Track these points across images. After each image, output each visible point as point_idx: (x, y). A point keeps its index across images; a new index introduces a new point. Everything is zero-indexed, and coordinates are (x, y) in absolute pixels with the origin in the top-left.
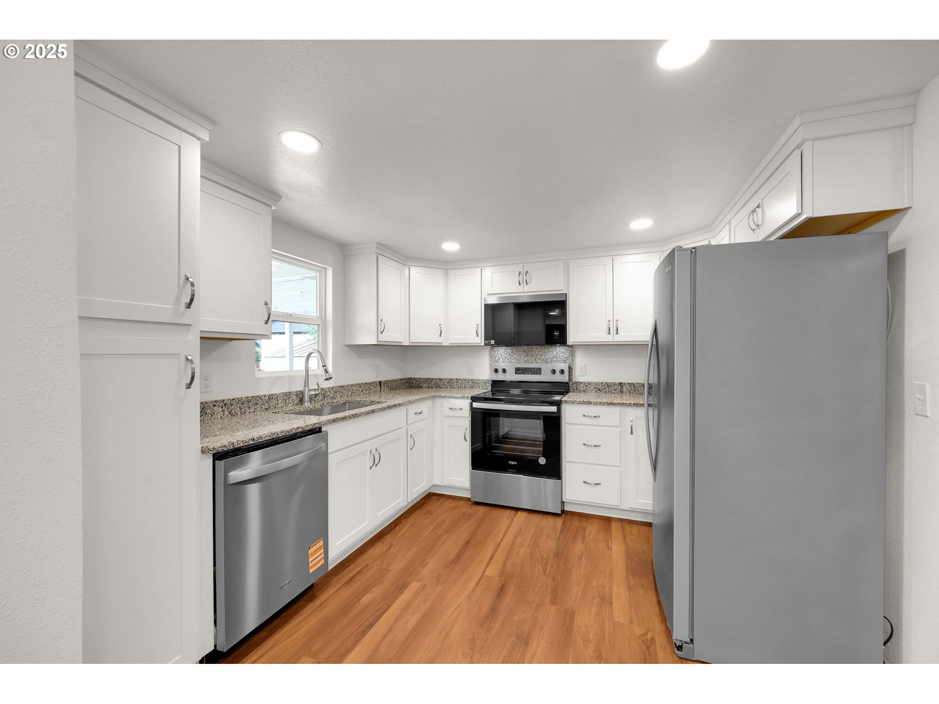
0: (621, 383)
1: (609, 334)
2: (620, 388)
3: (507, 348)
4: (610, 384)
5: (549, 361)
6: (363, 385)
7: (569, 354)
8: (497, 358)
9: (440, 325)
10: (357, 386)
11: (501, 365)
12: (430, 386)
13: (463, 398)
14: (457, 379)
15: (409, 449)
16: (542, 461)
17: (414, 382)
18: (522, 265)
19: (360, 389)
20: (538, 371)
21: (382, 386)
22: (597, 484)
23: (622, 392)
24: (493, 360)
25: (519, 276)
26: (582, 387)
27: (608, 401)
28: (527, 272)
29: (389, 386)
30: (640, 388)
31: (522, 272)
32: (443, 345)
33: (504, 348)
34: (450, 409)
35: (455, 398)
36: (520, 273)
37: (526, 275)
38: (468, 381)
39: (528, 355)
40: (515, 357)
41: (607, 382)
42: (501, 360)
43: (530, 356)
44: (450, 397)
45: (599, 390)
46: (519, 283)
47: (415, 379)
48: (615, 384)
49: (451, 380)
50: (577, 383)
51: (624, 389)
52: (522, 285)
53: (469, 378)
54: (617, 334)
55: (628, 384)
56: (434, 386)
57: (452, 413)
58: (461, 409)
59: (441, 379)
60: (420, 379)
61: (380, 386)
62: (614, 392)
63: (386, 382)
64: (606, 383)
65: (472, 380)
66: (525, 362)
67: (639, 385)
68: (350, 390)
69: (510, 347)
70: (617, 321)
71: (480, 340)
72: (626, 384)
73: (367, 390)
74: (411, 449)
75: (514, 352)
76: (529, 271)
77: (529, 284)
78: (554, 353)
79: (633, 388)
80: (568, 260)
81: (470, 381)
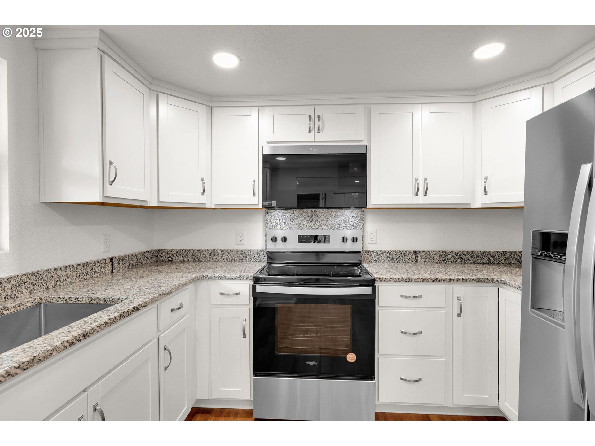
0: (415, 251)
1: (417, 195)
2: (414, 257)
3: (286, 211)
4: (404, 252)
5: (336, 227)
6: (79, 267)
7: (359, 218)
8: (274, 224)
9: (202, 180)
10: (68, 270)
11: (280, 233)
12: (185, 259)
13: (240, 278)
14: (222, 250)
15: (162, 369)
16: (351, 358)
17: (163, 255)
18: (313, 107)
19: (75, 274)
20: (326, 239)
21: (115, 264)
22: (417, 381)
23: (417, 261)
24: (268, 227)
25: (310, 121)
26: (373, 257)
27: (433, 277)
28: (319, 117)
29: (127, 264)
30: (435, 256)
31: (312, 116)
32: (207, 207)
33: (282, 211)
34: (222, 294)
35: (229, 279)
36: (310, 117)
37: (319, 121)
38: (237, 252)
39: (311, 220)
40: (297, 223)
41: (401, 250)
42: (279, 226)
43: (314, 221)
44: (221, 278)
45: (392, 259)
46: (310, 130)
47: (164, 251)
48: (409, 252)
49: (214, 251)
50: (368, 252)
51: (419, 258)
52: (312, 133)
53: (238, 249)
54: (425, 195)
55: (423, 252)
56: (191, 260)
57: (226, 300)
58: (237, 294)
59: (200, 251)
60: (171, 251)
61: (112, 265)
62: (408, 261)
63: (122, 259)
64: (400, 252)
65: (242, 251)
66: (308, 228)
67: (434, 253)
68: (52, 277)
69: (289, 211)
70: (425, 180)
71: (258, 201)
72: (421, 252)
73: (87, 273)
74: (166, 369)
75: (295, 217)
76: (321, 116)
77: (321, 132)
78: (343, 218)
79: (428, 256)
80: (369, 106)
81: (240, 253)
